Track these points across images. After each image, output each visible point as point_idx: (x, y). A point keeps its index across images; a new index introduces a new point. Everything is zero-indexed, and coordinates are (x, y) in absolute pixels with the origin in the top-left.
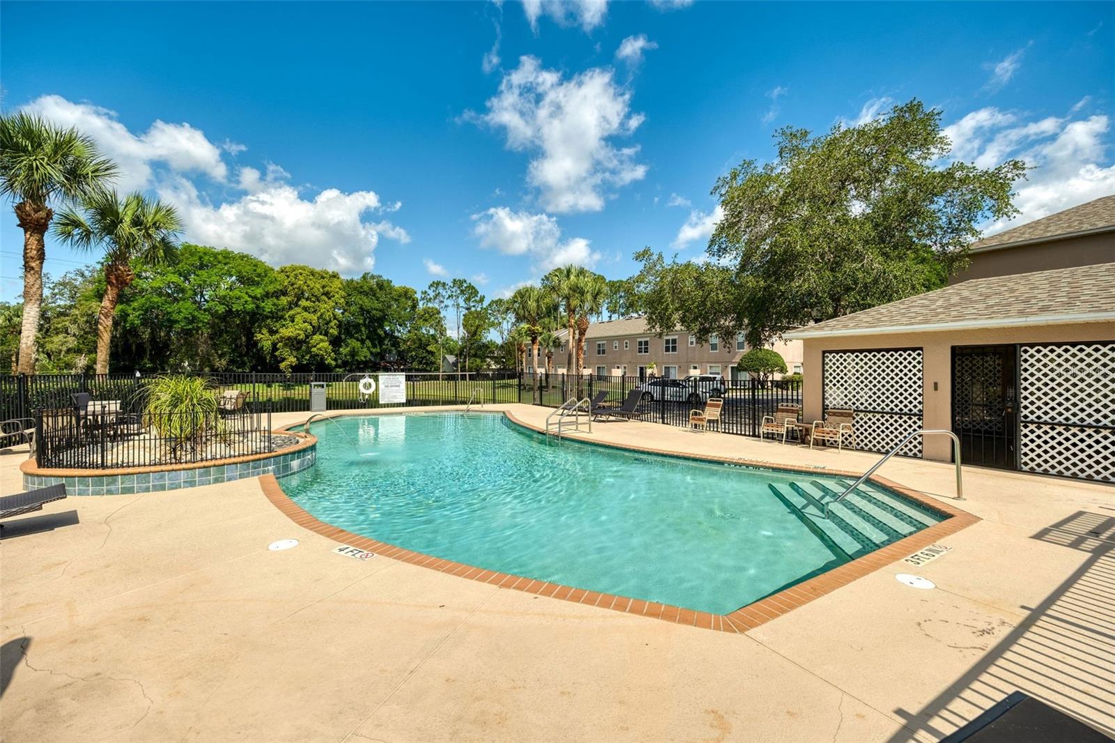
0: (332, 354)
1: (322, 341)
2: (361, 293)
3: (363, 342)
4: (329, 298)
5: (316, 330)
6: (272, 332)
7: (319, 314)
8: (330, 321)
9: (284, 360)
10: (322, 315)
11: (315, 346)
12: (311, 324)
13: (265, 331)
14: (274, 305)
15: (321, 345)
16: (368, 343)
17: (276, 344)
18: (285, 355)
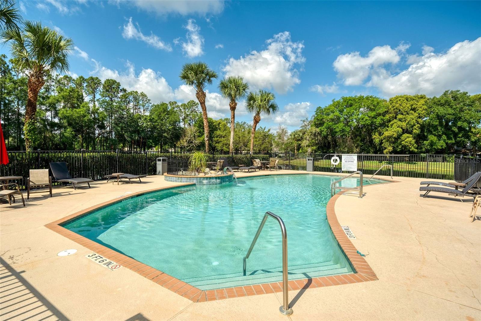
0: (415, 145)
1: (408, 137)
2: (438, 105)
3: (439, 137)
4: (415, 112)
5: (405, 131)
6: (380, 134)
7: (407, 122)
8: (414, 125)
9: (386, 148)
10: (408, 122)
11: (404, 141)
12: (402, 128)
13: (377, 134)
14: (382, 120)
15: (408, 140)
16: (444, 137)
17: (382, 140)
18: (386, 146)
